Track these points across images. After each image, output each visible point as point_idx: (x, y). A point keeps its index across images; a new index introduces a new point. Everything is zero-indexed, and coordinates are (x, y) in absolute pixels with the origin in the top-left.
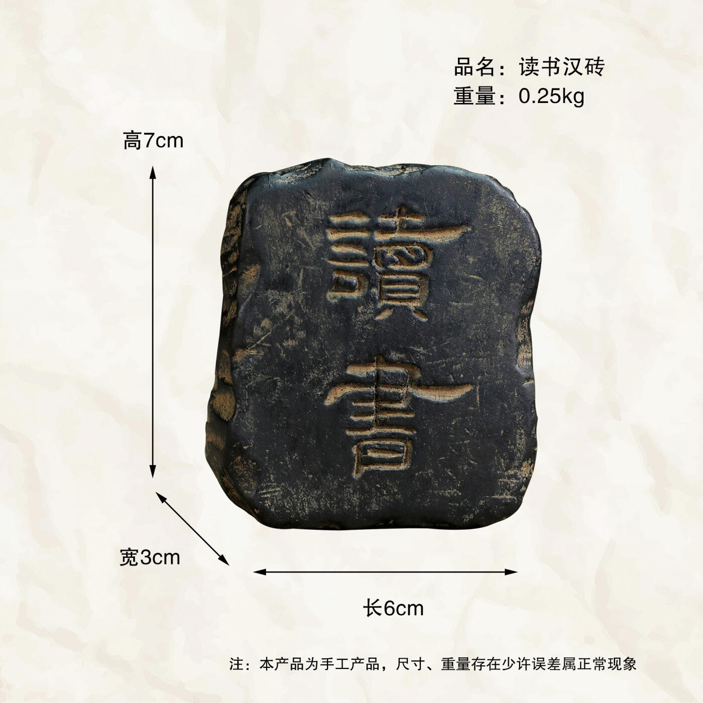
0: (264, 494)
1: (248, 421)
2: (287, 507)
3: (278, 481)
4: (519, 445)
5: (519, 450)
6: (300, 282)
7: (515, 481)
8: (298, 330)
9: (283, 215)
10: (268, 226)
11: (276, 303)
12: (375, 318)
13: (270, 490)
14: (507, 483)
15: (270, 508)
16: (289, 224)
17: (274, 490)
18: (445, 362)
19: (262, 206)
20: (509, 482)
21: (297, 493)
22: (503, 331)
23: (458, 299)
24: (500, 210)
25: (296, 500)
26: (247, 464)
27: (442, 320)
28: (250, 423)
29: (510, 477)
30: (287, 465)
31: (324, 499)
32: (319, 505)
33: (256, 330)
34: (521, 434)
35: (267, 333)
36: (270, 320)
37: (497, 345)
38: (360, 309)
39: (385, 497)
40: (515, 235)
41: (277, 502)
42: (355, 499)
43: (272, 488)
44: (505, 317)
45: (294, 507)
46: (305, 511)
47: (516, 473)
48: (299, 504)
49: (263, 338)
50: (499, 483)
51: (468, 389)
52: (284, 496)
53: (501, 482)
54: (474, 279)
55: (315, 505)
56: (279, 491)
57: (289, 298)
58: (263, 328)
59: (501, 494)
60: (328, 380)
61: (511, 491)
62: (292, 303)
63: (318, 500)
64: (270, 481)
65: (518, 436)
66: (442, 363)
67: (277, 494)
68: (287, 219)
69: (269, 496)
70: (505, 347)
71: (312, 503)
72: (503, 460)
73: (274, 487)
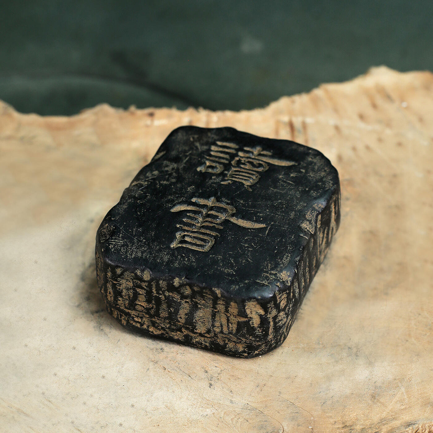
0: (112, 242)
2: (122, 251)
3: (123, 238)
4: (284, 260)
5: (282, 263)
6: (185, 161)
7: (274, 277)
8: (172, 178)
9: (190, 136)
11: (167, 166)
12: (221, 182)
13: (117, 241)
14: (268, 277)
15: (111, 249)
16: (192, 140)
18: (254, 211)
20: (269, 277)
21: (132, 246)
22: (297, 208)
23: (275, 187)
25: (129, 249)
26: (110, 227)
27: (261, 193)
28: (121, 209)
29: (271, 274)
30: (133, 232)
31: (147, 253)
32: (142, 255)
33: (148, 174)
34: (288, 256)
35: (154, 176)
36: (159, 172)
37: (291, 213)
38: (213, 177)
39: (185, 262)
41: (117, 247)
42: (166, 258)
43: (118, 240)
44: (301, 203)
45: (126, 252)
46: (132, 256)
47: (276, 274)
48: (130, 252)
49: (151, 178)
50: (263, 275)
51: (262, 226)
52: (123, 246)
54: (289, 183)
55: (139, 254)
56: (121, 243)
57: (175, 166)
58: (152, 174)
59: (262, 281)
60: (178, 201)
61: (269, 281)
62: (176, 168)
63: (142, 253)
64: (119, 237)
65: (285, 256)
66: (252, 210)
67: (119, 243)
68: (191, 138)
69: (114, 243)
70: (295, 215)
71: (138, 253)
72: (270, 265)
73: (120, 240)
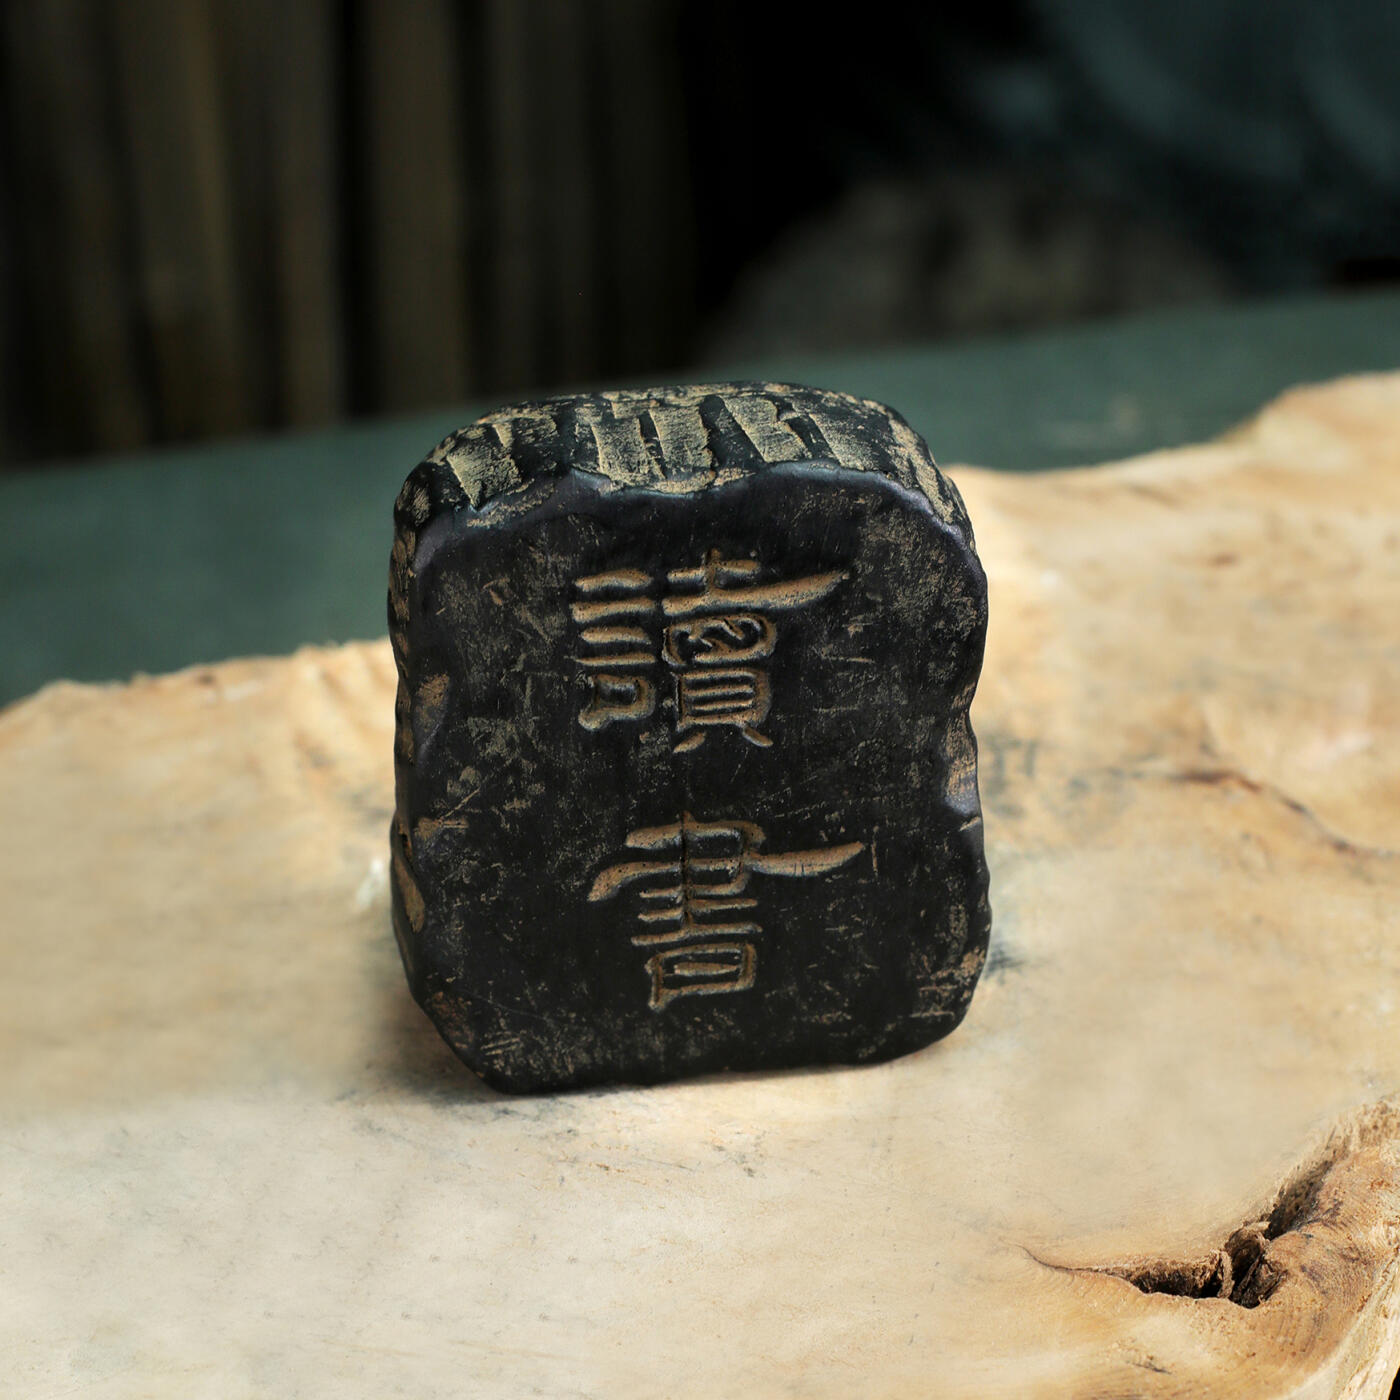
0: (491, 1049)
1: (450, 939)
2: (535, 1066)
3: (515, 1027)
4: (955, 929)
5: (955, 938)
6: (527, 702)
7: (949, 987)
8: (530, 783)
9: (485, 587)
10: (458, 609)
11: (487, 738)
12: (673, 749)
13: (501, 1043)
14: (934, 993)
15: (504, 1072)
16: (498, 601)
17: (507, 1041)
18: (810, 812)
19: (445, 574)
20: (938, 991)
21: (551, 1043)
22: (916, 747)
23: (829, 701)
24: (904, 536)
25: (550, 1055)
26: (456, 1002)
27: (800, 740)
28: (454, 941)
29: (940, 982)
30: (528, 1002)
31: (601, 1047)
32: (593, 1058)
33: (451, 786)
34: (959, 912)
35: (472, 791)
36: (476, 769)
37: (908, 771)
38: (643, 738)
39: (711, 1036)
40: (934, 579)
41: (516, 1060)
42: (658, 1043)
43: (505, 1039)
44: (920, 722)
45: (547, 1064)
46: (567, 1069)
47: (952, 974)
48: (555, 1060)
49: (465, 800)
50: (921, 994)
51: (855, 849)
52: (527, 1051)
53: (923, 992)
54: (859, 664)
55: (584, 1058)
56: (517, 1042)
57: (509, 729)
58: (464, 784)
59: (925, 1010)
60: (592, 861)
61: (943, 1004)
62: (516, 737)
63: (589, 1050)
64: (500, 1029)
65: (952, 917)
66: (806, 812)
67: (513, 1048)
68: (493, 594)
69: (499, 1052)
70: (922, 771)
71: (579, 1057)
72: (926, 958)
73: (508, 1037)
